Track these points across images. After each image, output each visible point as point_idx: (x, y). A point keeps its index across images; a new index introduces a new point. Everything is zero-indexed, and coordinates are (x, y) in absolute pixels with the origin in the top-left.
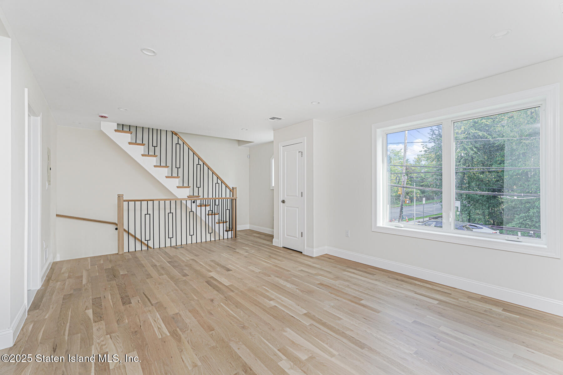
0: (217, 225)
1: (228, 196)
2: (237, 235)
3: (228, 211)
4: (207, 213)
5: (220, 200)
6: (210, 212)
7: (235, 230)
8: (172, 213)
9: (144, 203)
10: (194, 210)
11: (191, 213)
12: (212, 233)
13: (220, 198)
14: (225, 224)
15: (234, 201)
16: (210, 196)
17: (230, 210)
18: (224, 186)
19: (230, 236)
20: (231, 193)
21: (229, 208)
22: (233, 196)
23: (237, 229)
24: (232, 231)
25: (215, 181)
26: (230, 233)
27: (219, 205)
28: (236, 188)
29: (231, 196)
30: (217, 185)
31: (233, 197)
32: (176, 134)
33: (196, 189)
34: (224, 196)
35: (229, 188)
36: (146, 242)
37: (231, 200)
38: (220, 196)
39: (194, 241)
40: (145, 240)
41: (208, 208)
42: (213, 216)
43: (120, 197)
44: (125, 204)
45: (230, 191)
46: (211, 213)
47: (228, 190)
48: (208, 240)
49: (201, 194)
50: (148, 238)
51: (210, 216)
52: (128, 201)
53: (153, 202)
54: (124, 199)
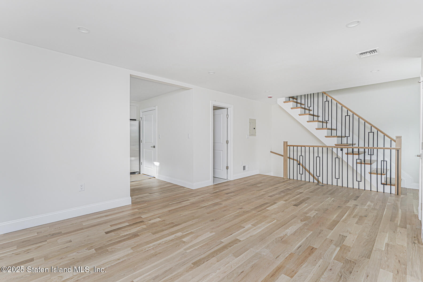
4: (355, 161)
8: (320, 157)
10: (340, 156)
11: (337, 159)
12: (361, 181)
16: (362, 145)
25: (368, 130)
32: (325, 93)
33: (344, 139)
36: (317, 177)
39: (340, 184)
40: (316, 176)
41: (356, 157)
42: (363, 165)
43: (285, 143)
44: (288, 147)
46: (360, 162)
48: (356, 187)
49: (350, 143)
50: (318, 175)
51: (359, 165)
52: (290, 146)
53: (305, 147)
54: (287, 144)
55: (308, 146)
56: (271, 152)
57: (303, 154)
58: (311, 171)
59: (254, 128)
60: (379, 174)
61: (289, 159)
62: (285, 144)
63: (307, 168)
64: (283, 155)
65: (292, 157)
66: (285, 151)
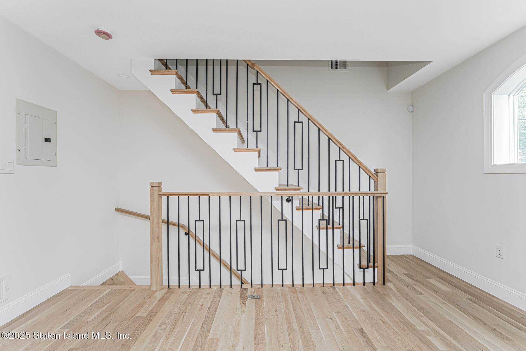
0: (338, 253)
1: (365, 188)
2: (387, 274)
3: (364, 223)
4: (316, 224)
5: (346, 198)
6: (323, 224)
7: (381, 267)
8: (244, 221)
9: (194, 200)
10: (287, 215)
11: (282, 223)
12: (327, 268)
13: (346, 194)
14: (357, 251)
15: (380, 200)
16: (324, 189)
17: (368, 221)
18: (354, 167)
19: (369, 279)
20: (372, 182)
21: (367, 217)
22: (376, 189)
23: (388, 253)
24: (376, 269)
25: (334, 157)
26: (369, 272)
27: (343, 208)
28: (384, 171)
29: (373, 190)
30: (339, 164)
31: (377, 191)
33: (293, 174)
34: (355, 188)
35: (367, 171)
37: (371, 197)
38: (346, 189)
39: (288, 281)
41: (317, 214)
42: (330, 231)
44: (164, 198)
45: (370, 177)
46: (325, 226)
47: (365, 177)
48: (318, 281)
49: (303, 184)
51: (323, 232)
52: (168, 195)
53: (209, 197)
54: (160, 191)
55: (215, 194)
56: (117, 210)
57: (204, 216)
58: (226, 257)
59: (47, 140)
60: (357, 248)
61: (165, 226)
62: (156, 189)
63: (215, 248)
64: (149, 215)
65: (173, 219)
66: (155, 205)
